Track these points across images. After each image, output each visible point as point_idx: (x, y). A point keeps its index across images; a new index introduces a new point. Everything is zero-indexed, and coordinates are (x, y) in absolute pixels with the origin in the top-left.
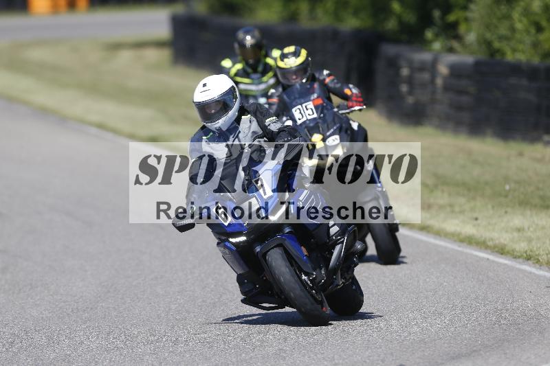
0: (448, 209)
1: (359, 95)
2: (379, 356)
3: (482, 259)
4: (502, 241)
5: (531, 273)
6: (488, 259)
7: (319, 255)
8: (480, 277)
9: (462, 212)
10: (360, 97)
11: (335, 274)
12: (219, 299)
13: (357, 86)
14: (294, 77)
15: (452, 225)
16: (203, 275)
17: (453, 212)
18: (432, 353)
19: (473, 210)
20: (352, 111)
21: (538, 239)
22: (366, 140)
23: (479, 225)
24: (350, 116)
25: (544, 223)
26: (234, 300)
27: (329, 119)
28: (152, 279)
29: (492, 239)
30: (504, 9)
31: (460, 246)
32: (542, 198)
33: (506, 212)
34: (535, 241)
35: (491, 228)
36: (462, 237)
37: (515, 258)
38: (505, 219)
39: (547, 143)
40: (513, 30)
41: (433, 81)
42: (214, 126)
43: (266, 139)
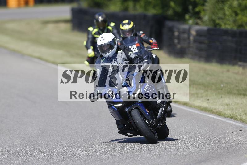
0: (196, 95)
1: (156, 43)
2: (164, 162)
3: (211, 118)
4: (220, 109)
5: (233, 124)
6: (214, 118)
7: (153, 112)
8: (210, 126)
9: (202, 97)
10: (157, 44)
11: (160, 120)
12: (93, 136)
13: (155, 39)
14: (128, 34)
15: (198, 103)
16: (85, 125)
17: (197, 97)
18: (188, 160)
19: (207, 96)
20: (153, 50)
21: (236, 109)
22: (158, 63)
23: (209, 103)
24: (152, 52)
25: (239, 102)
26: (100, 136)
27: (143, 53)
28: (63, 127)
29: (215, 109)
30: (220, 5)
31: (201, 112)
32: (238, 90)
33: (222, 97)
34: (235, 110)
35: (215, 104)
36: (202, 108)
37: (226, 117)
38: (221, 100)
39: (240, 66)
40: (225, 15)
41: (189, 38)
42: (106, 55)
43: (128, 61)
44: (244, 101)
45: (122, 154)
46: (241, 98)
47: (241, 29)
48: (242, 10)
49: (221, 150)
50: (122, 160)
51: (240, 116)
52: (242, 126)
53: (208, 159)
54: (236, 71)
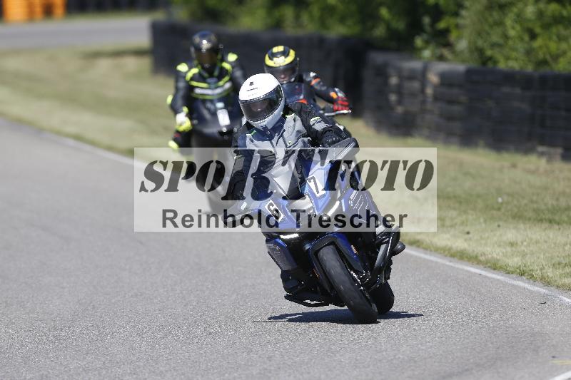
1: (345, 99)
3: (474, 274)
4: (495, 256)
5: (524, 288)
6: (480, 275)
8: (472, 293)
9: (453, 226)
10: (346, 101)
11: (380, 272)
14: (282, 76)
15: (443, 240)
17: (443, 225)
19: (464, 223)
21: (532, 253)
23: (470, 239)
25: (538, 237)
29: (485, 254)
30: (496, 15)
31: (451, 261)
32: (536, 211)
33: (499, 226)
34: (529, 256)
35: (483, 242)
36: (452, 251)
37: (509, 273)
38: (498, 233)
39: (542, 154)
40: (506, 37)
41: (423, 91)
42: (260, 124)
43: (309, 138)
44: (551, 236)
45: (270, 358)
46: (545, 230)
47: (544, 70)
48: (547, 27)
49: (498, 348)
50: (270, 372)
51: (541, 269)
52: (547, 292)
53: (467, 370)
54: (532, 167)
